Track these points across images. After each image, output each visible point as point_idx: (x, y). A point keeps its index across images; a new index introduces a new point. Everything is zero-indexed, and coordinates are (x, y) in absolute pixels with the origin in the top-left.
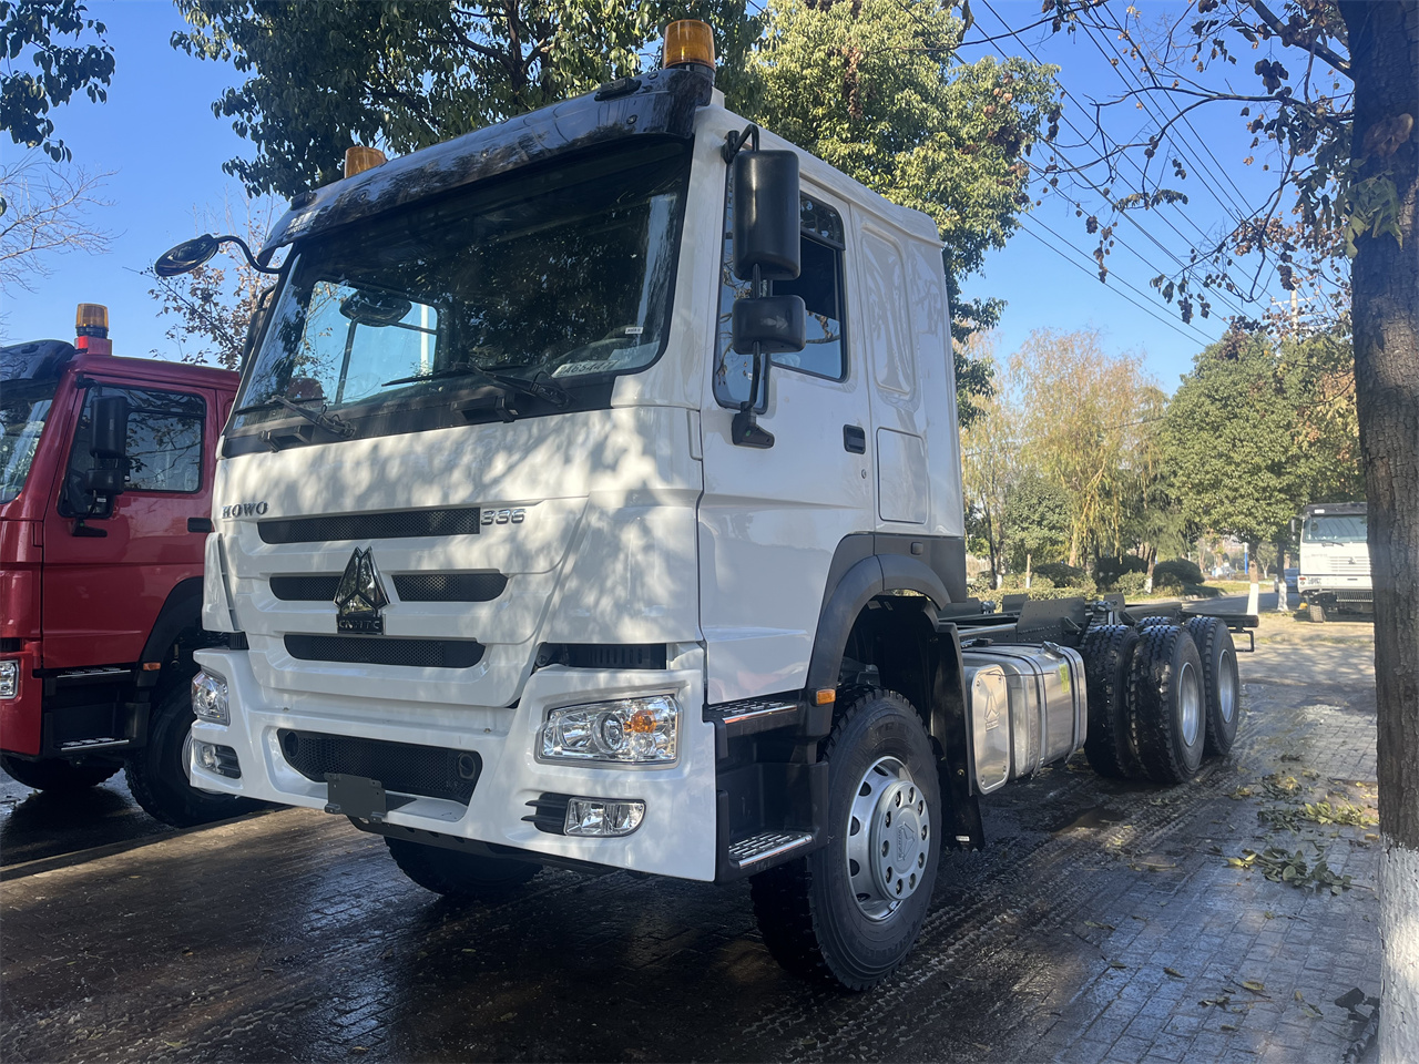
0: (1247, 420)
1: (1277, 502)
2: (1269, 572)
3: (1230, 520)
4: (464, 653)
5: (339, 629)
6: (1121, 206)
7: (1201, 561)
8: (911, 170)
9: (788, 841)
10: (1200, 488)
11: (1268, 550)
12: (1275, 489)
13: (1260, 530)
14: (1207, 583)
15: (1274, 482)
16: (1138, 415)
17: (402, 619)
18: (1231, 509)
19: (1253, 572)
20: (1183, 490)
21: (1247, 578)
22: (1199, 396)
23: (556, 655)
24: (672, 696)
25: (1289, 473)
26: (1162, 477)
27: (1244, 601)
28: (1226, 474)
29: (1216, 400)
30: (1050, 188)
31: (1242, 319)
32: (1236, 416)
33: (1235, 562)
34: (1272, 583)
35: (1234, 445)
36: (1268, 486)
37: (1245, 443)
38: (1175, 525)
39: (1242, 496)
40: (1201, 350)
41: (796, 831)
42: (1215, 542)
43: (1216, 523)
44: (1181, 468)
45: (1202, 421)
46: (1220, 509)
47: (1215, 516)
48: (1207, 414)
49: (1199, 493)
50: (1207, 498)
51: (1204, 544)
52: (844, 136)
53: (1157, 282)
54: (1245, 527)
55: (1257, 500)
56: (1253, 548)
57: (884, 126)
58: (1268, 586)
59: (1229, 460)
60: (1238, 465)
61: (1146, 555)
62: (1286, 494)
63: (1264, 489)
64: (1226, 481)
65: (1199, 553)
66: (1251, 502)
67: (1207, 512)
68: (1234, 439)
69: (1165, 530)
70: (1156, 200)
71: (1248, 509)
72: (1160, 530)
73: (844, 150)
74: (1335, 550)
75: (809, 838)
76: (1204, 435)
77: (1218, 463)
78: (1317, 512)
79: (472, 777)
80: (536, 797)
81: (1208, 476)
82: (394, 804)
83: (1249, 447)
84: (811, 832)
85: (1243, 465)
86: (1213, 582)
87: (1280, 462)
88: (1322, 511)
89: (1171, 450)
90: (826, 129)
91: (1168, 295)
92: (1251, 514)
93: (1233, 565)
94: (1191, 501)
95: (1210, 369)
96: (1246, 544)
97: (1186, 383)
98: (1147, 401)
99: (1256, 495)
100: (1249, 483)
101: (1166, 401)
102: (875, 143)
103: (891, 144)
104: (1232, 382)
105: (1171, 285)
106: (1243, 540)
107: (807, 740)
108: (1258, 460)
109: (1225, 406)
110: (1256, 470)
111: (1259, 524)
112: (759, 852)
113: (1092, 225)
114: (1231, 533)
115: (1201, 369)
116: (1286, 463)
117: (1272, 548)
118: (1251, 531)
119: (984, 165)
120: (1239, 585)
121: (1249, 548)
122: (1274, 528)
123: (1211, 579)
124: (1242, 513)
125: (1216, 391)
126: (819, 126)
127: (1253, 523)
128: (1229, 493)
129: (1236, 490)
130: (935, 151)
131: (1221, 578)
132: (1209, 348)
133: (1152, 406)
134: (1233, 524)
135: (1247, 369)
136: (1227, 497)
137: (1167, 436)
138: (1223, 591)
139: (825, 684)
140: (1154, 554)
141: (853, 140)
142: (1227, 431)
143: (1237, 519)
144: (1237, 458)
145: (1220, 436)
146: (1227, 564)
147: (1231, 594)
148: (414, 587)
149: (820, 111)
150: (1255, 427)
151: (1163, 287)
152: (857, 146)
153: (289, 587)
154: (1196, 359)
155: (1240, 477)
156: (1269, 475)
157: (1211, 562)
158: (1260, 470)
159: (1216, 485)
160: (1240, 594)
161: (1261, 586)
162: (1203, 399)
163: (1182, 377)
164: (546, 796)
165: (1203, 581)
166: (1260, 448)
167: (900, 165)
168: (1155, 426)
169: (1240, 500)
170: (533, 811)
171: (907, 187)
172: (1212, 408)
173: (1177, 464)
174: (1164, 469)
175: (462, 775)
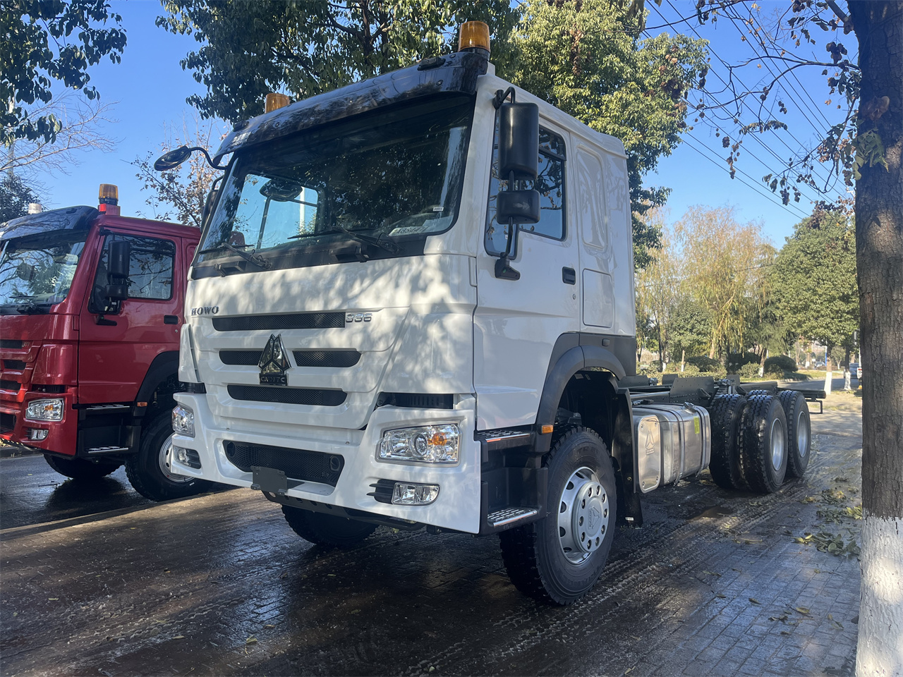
0: (828, 267)
1: (846, 320)
2: (841, 365)
3: (814, 331)
4: (334, 397)
5: (261, 382)
6: (745, 130)
7: (797, 357)
8: (612, 106)
9: (523, 513)
10: (795, 310)
11: (839, 351)
12: (844, 312)
13: (834, 338)
14: (800, 371)
15: (844, 307)
16: (758, 262)
17: (298, 377)
18: (815, 324)
19: (829, 365)
20: (784, 311)
21: (824, 368)
22: (797, 251)
23: (388, 399)
24: (456, 425)
25: (854, 302)
26: (772, 303)
27: (823, 383)
28: (812, 301)
29: (808, 253)
30: (699, 119)
31: (823, 203)
32: (820, 265)
33: (819, 359)
34: (842, 372)
35: (819, 283)
36: (840, 310)
37: (825, 282)
38: (779, 333)
39: (823, 316)
40: (799, 221)
41: (528, 507)
42: (805, 345)
43: (806, 332)
44: (784, 297)
45: (798, 267)
46: (808, 324)
47: (805, 328)
48: (802, 263)
49: (795, 313)
50: (800, 316)
51: (798, 345)
52: (570, 84)
53: (767, 178)
54: (824, 335)
55: (833, 319)
56: (829, 349)
57: (595, 78)
58: (839, 374)
59: (815, 293)
60: (820, 296)
61: (760, 351)
62: (851, 315)
63: (837, 312)
64: (813, 306)
65: (796, 353)
66: (828, 320)
67: (800, 326)
68: (819, 279)
69: (773, 336)
70: (767, 127)
71: (826, 324)
72: (770, 337)
73: (570, 93)
75: (535, 512)
76: (799, 276)
77: (808, 294)
79: (338, 470)
80: (375, 482)
81: (801, 303)
82: (292, 485)
83: (828, 285)
84: (537, 508)
85: (824, 296)
86: (804, 371)
87: (848, 294)
89: (777, 285)
90: (559, 79)
91: (774, 187)
92: (828, 327)
93: (818, 360)
94: (790, 318)
95: (804, 234)
96: (826, 347)
97: (789, 242)
98: (764, 254)
99: (832, 315)
100: (828, 308)
101: (776, 253)
102: (590, 88)
103: (598, 89)
104: (819, 242)
105: (776, 181)
106: (823, 344)
107: (535, 454)
108: (833, 292)
109: (814, 257)
110: (832, 299)
111: (833, 334)
112: (506, 519)
113: (726, 143)
114: (815, 339)
115: (799, 233)
116: (852, 295)
117: (843, 350)
118: (828, 338)
119: (659, 103)
120: (820, 373)
121: (828, 350)
122: (843, 337)
123: (802, 369)
124: (822, 326)
125: (808, 248)
126: (554, 77)
127: (829, 334)
128: (814, 314)
129: (818, 312)
130: (628, 93)
131: (809, 368)
132: (804, 220)
133: (767, 257)
134: (817, 333)
135: (829, 234)
136: (813, 316)
137: (775, 276)
138: (810, 376)
139: (547, 422)
140: (765, 352)
141: (576, 86)
142: (814, 274)
143: (818, 330)
144: (820, 291)
145: (810, 277)
146: (814, 360)
147: (815, 379)
148: (306, 358)
149: (556, 68)
150: (832, 271)
151: (770, 182)
152: (578, 91)
153: (230, 357)
154: (796, 227)
155: (821, 303)
156: (841, 302)
157: (803, 358)
158: (835, 299)
159: (806, 308)
160: (820, 379)
161: (833, 374)
162: (799, 253)
163: (787, 238)
164: (382, 481)
165: (797, 370)
166: (835, 285)
167: (605, 103)
168: (768, 270)
169: (821, 319)
170: (373, 490)
171: (609, 116)
172: (805, 259)
173: (781, 294)
174: (773, 297)
175: (332, 469)
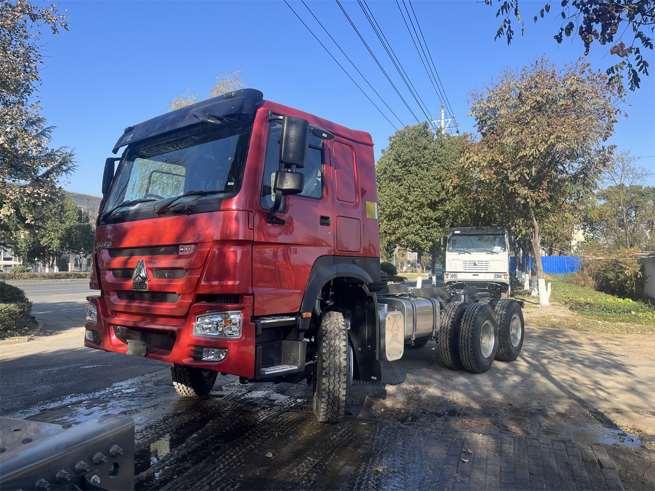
0: (417, 175)
1: (433, 227)
2: (427, 268)
3: (406, 238)
11: (427, 258)
12: (432, 219)
13: (423, 244)
15: (431, 214)
18: (407, 231)
25: (440, 209)
28: (404, 208)
29: (400, 162)
32: (410, 173)
35: (409, 190)
36: (428, 216)
37: (415, 189)
45: (391, 175)
47: (398, 235)
48: (394, 171)
49: (389, 220)
50: (394, 224)
54: (414, 242)
55: (422, 226)
58: (426, 276)
59: (406, 200)
60: (412, 203)
62: (438, 222)
63: (426, 219)
64: (405, 213)
65: (394, 259)
66: (418, 226)
68: (409, 187)
71: (416, 231)
74: (466, 257)
76: (392, 184)
77: (400, 202)
78: (456, 232)
81: (394, 210)
83: (418, 192)
85: (415, 203)
86: (402, 274)
87: (435, 201)
88: (459, 232)
93: (412, 266)
96: (417, 253)
99: (421, 222)
100: (417, 215)
106: (414, 250)
108: (423, 199)
109: (405, 166)
110: (422, 206)
111: (423, 240)
114: (407, 246)
116: (438, 202)
117: (429, 256)
118: (418, 245)
120: (412, 276)
121: (418, 256)
122: (431, 243)
124: (412, 233)
125: (400, 157)
127: (419, 240)
128: (406, 220)
129: (410, 219)
131: (406, 272)
134: (408, 240)
136: (405, 223)
138: (405, 278)
142: (405, 182)
143: (411, 237)
144: (411, 198)
145: (402, 185)
146: (409, 266)
147: (410, 280)
150: (421, 179)
154: (390, 139)
155: (412, 210)
156: (429, 209)
159: (399, 215)
160: (413, 280)
162: (392, 161)
165: (397, 273)
166: (424, 192)
169: (412, 225)
172: (397, 167)
